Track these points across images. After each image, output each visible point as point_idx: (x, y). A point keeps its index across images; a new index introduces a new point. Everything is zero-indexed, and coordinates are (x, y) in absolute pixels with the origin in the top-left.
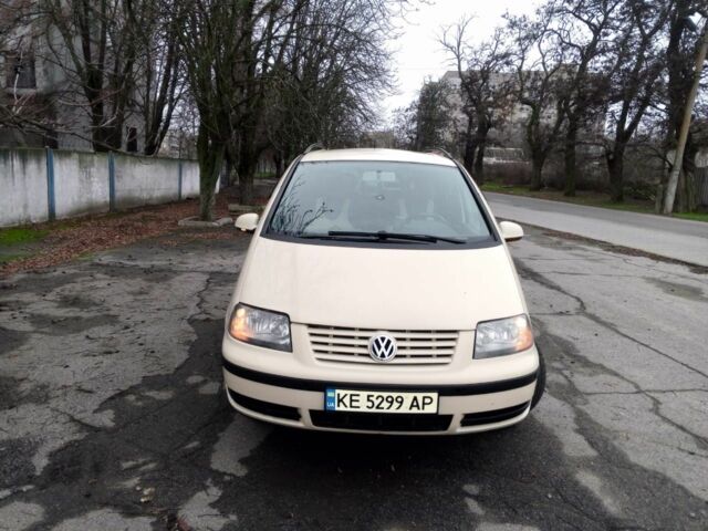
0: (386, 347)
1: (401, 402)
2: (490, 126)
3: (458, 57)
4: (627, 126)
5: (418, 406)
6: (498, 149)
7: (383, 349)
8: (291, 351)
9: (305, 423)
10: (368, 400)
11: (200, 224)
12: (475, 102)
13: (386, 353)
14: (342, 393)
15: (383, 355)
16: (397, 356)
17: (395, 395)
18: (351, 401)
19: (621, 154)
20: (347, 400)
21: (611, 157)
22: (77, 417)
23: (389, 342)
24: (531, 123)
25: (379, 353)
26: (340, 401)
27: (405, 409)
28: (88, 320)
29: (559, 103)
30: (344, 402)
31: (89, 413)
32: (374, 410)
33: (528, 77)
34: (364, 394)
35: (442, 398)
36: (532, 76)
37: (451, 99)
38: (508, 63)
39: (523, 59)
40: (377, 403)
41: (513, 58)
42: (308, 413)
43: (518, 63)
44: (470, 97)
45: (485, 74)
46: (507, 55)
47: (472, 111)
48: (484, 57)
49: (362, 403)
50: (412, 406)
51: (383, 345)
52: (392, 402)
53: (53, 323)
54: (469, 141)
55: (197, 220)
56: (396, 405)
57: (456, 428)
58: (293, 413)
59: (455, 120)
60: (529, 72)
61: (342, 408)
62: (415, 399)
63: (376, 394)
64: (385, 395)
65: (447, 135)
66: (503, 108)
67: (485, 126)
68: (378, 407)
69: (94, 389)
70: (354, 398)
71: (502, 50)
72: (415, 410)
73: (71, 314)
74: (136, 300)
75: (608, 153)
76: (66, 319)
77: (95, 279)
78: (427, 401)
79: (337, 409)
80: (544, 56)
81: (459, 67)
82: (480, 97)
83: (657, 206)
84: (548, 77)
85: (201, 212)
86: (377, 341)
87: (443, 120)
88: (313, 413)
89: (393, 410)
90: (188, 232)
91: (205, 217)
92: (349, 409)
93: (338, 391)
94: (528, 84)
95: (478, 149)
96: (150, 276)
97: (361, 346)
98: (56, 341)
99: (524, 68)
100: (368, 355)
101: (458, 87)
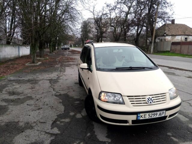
0: (151, 100)
1: (157, 115)
2: (103, 33)
3: (94, 14)
4: (139, 32)
5: (160, 115)
6: (105, 39)
7: (150, 101)
8: (125, 104)
9: (130, 124)
10: (149, 115)
11: (32, 64)
12: (99, 26)
13: (151, 102)
14: (142, 114)
15: (151, 103)
16: (154, 102)
17: (155, 113)
18: (144, 116)
19: (138, 39)
20: (143, 116)
21: (136, 40)
22: (47, 131)
23: (151, 99)
24: (114, 32)
25: (150, 102)
26: (141, 117)
27: (158, 116)
28: (23, 99)
29: (121, 26)
30: (142, 117)
31: (50, 130)
32: (150, 118)
33: (112, 20)
34: (148, 114)
35: (166, 112)
36: (114, 19)
37: (92, 26)
38: (107, 16)
39: (111, 15)
40: (151, 115)
41: (108, 15)
42: (131, 121)
43: (110, 16)
44: (97, 25)
45: (101, 19)
46: (106, 14)
47: (98, 29)
48: (100, 14)
49: (147, 117)
50: (159, 115)
51: (150, 100)
52: (154, 115)
53: (12, 101)
54: (98, 37)
55: (31, 63)
56: (155, 115)
57: (168, 119)
58: (126, 122)
59: (93, 31)
60: (112, 18)
61: (142, 118)
62: (160, 113)
63: (151, 113)
64: (153, 113)
65: (91, 35)
66: (106, 28)
67: (102, 33)
68: (151, 117)
69: (45, 122)
70: (145, 115)
71: (104, 12)
72: (160, 116)
73: (16, 98)
74: (33, 91)
75: (135, 39)
76: (16, 99)
77: (14, 85)
78: (163, 113)
79: (140, 119)
80: (116, 14)
81: (94, 17)
82: (100, 25)
83: (149, 52)
84: (118, 20)
85: (32, 61)
86: (148, 99)
87: (89, 31)
88: (133, 121)
89: (155, 117)
90: (30, 67)
91: (33, 62)
92: (144, 119)
93: (141, 114)
94: (112, 21)
95: (100, 39)
96: (31, 82)
97: (143, 101)
98: (18, 107)
99: (111, 17)
100: (146, 103)
101: (93, 23)
